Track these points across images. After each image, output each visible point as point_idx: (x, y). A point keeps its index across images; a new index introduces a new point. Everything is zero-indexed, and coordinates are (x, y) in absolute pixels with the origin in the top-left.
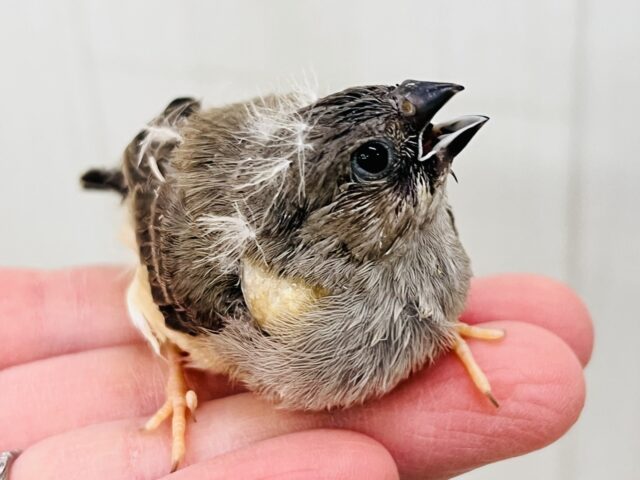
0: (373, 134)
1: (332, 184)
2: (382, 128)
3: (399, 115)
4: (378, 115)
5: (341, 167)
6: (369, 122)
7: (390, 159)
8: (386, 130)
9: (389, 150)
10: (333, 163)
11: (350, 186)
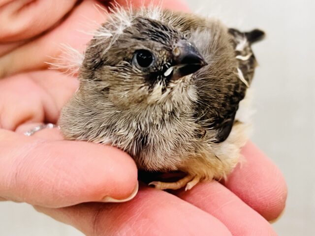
0: (152, 49)
1: (120, 58)
2: (158, 49)
3: (171, 51)
4: (162, 43)
5: (128, 52)
6: (156, 43)
7: (151, 65)
8: (159, 51)
9: (153, 61)
10: (126, 49)
11: (127, 64)
